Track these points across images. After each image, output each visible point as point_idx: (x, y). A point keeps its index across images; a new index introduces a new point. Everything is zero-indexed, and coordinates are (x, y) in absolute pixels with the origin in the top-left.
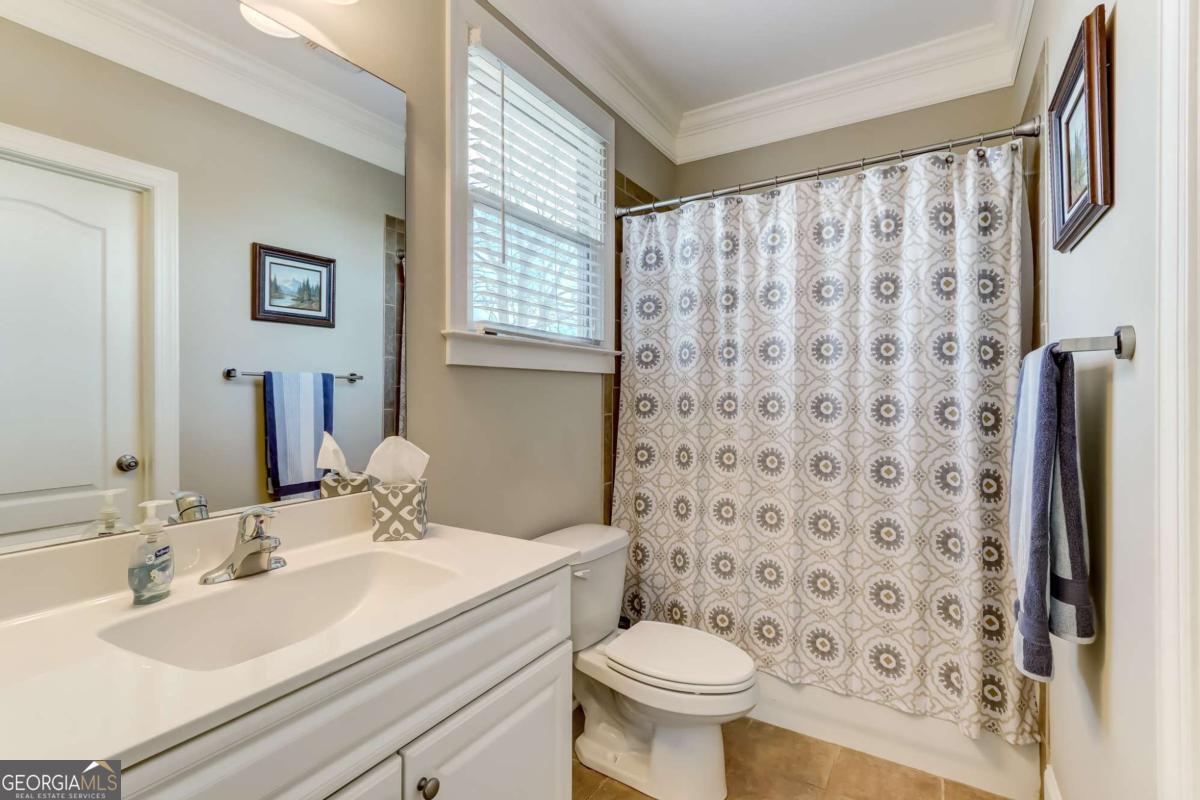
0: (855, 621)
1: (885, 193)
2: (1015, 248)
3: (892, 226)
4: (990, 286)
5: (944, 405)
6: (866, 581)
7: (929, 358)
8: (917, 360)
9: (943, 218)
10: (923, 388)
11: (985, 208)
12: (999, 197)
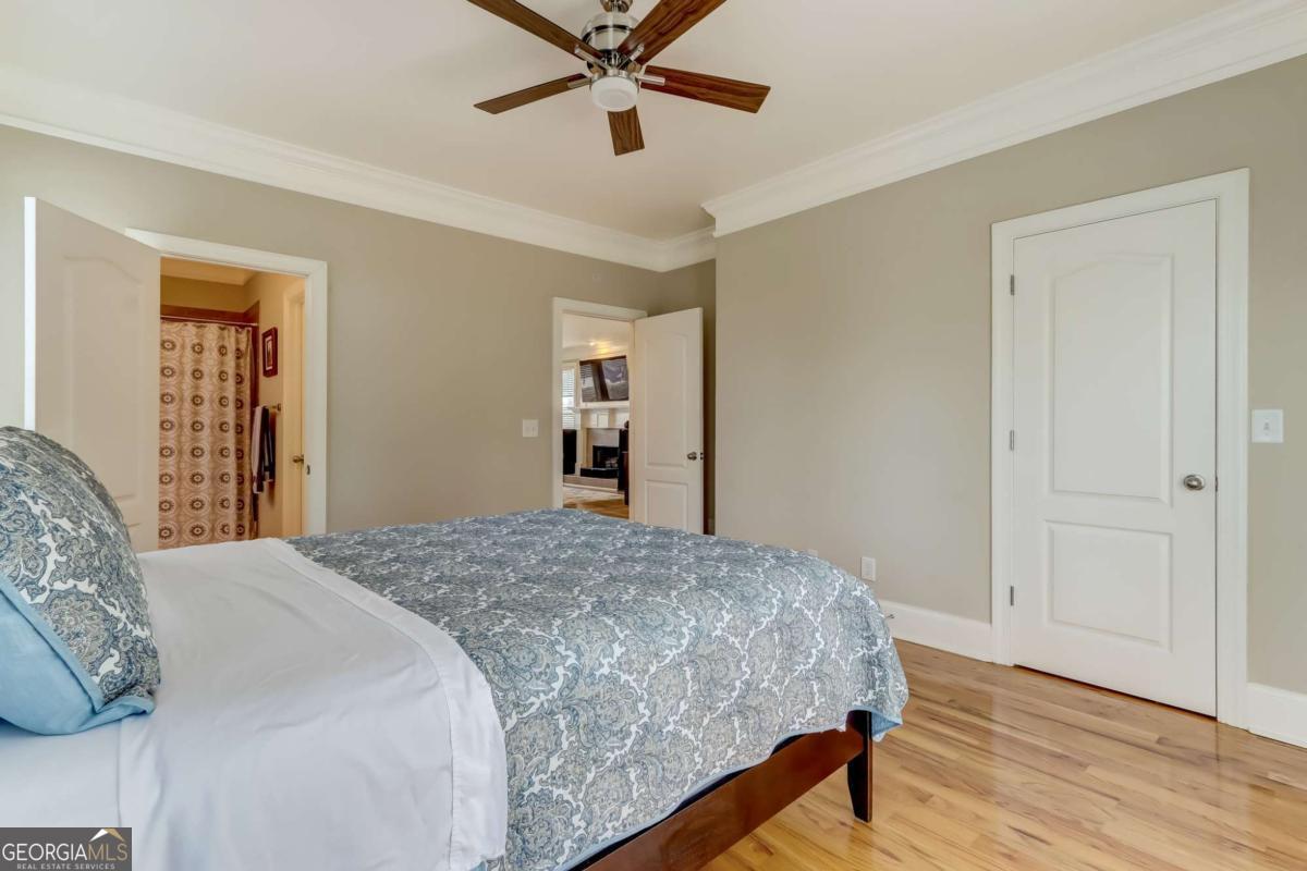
0: (182, 519)
1: (197, 335)
2: (248, 367)
3: (199, 349)
4: (239, 380)
5: (222, 424)
6: (187, 500)
7: (216, 405)
8: (211, 404)
9: (222, 350)
10: (213, 418)
11: (238, 350)
12: (243, 347)
